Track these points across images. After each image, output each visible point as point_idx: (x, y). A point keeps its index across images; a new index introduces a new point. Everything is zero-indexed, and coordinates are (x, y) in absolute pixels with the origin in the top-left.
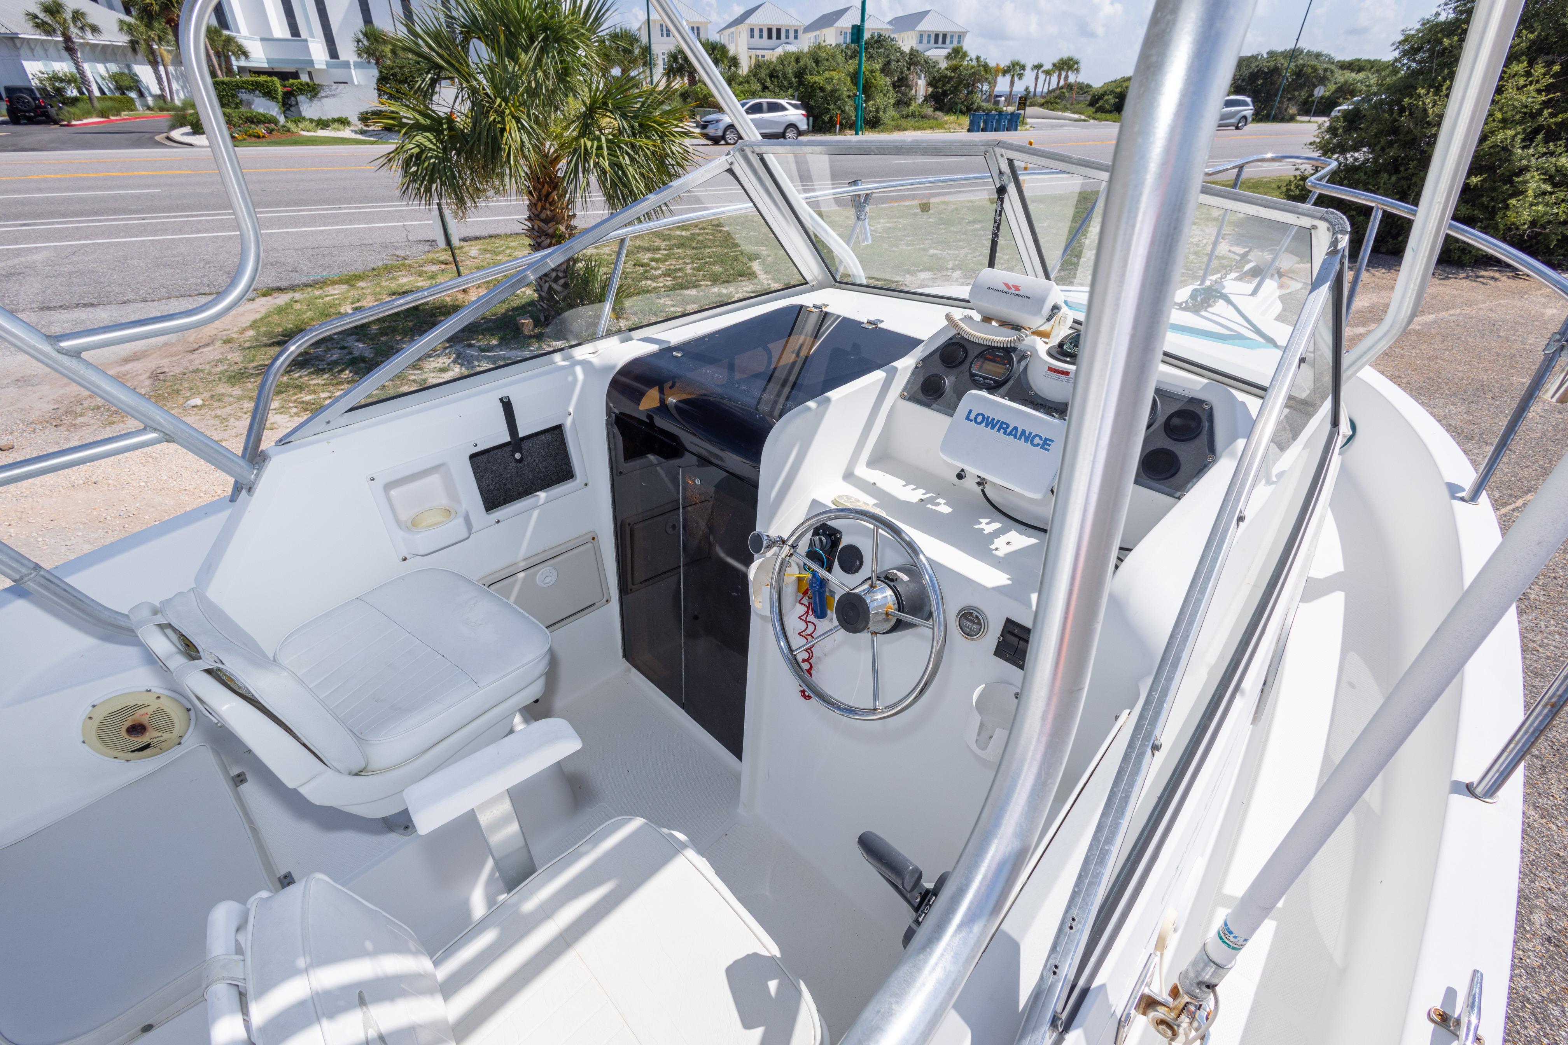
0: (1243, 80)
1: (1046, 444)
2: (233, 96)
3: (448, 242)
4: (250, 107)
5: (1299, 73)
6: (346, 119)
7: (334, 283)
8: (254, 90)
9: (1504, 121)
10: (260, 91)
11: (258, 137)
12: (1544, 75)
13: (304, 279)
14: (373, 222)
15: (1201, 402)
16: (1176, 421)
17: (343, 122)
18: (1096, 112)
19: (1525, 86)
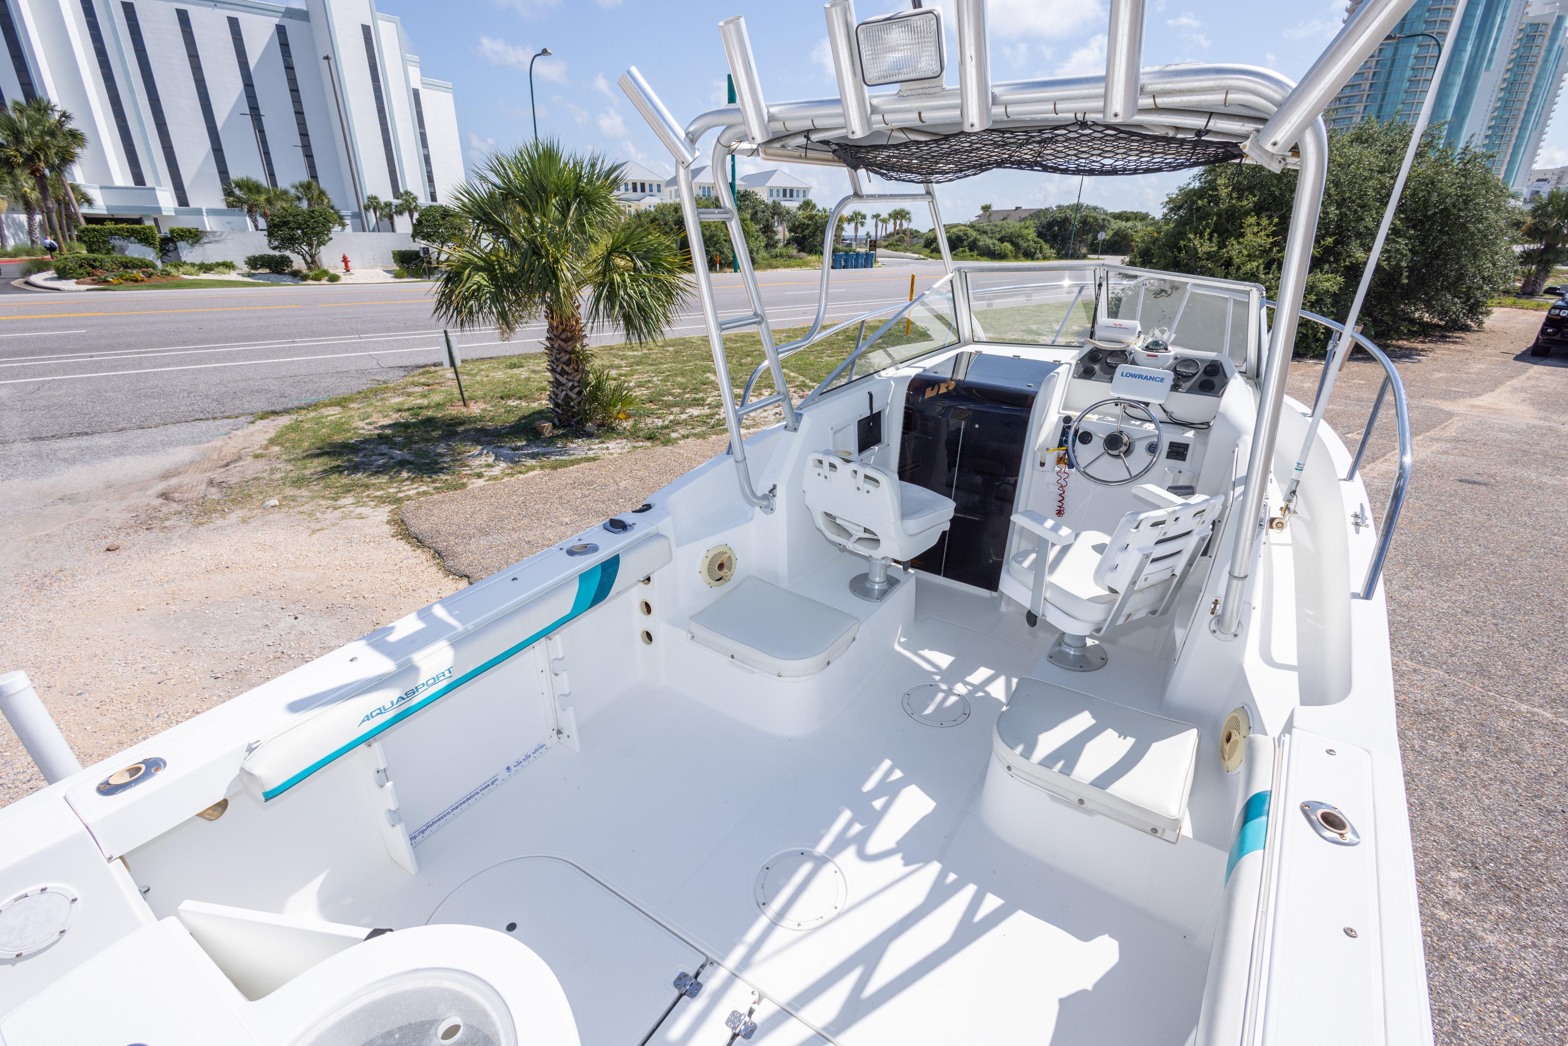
0: (1043, 227)
1: (1162, 380)
2: (104, 242)
3: (453, 364)
4: (123, 253)
5: (1084, 222)
6: (231, 263)
7: (326, 405)
8: (128, 237)
9: (1249, 256)
10: (136, 238)
11: (136, 281)
12: (1269, 224)
13: (296, 403)
14: (336, 353)
15: (1216, 361)
16: (1209, 369)
17: (229, 266)
18: (932, 252)
19: (1258, 232)
